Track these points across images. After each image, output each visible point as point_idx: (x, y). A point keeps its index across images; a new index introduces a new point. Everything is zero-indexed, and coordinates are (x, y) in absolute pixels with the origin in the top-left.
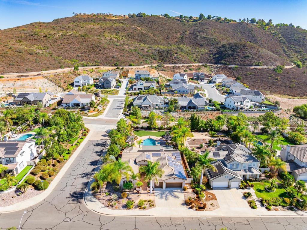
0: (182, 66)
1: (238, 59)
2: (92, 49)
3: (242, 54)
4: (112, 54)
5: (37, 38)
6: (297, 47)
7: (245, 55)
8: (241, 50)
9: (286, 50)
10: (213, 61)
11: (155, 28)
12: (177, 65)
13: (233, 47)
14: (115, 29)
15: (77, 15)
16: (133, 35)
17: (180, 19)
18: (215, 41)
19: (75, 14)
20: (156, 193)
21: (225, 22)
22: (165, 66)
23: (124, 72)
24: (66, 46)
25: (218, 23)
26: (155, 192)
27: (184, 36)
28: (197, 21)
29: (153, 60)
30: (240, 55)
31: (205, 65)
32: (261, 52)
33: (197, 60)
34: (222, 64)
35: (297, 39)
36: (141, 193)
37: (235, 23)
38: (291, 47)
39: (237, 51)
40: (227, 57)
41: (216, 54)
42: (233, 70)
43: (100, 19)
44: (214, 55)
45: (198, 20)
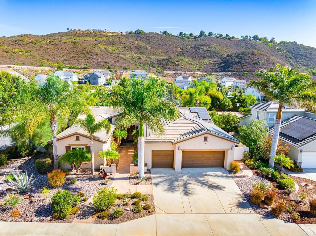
0: (184, 73)
1: (247, 65)
2: (82, 54)
3: (251, 61)
4: (105, 60)
5: (21, 44)
6: (305, 61)
7: (254, 62)
8: (249, 57)
9: (293, 64)
10: (218, 70)
11: (153, 43)
12: (179, 72)
13: (240, 55)
14: (111, 42)
15: (71, 30)
16: (130, 47)
17: (180, 36)
18: (219, 53)
19: (69, 30)
20: (154, 178)
21: (227, 39)
22: (165, 72)
23: (117, 74)
24: (52, 51)
25: (219, 39)
26: (152, 176)
27: (185, 50)
28: (197, 38)
29: (151, 68)
30: (248, 62)
31: (210, 74)
32: (272, 59)
33: (201, 70)
34: (229, 71)
35: (304, 54)
36: (112, 179)
37: (238, 39)
38: (298, 61)
39: (245, 58)
40: (234, 65)
41: (221, 63)
42: (243, 76)
43: (96, 35)
44: (219, 65)
45: (199, 37)
